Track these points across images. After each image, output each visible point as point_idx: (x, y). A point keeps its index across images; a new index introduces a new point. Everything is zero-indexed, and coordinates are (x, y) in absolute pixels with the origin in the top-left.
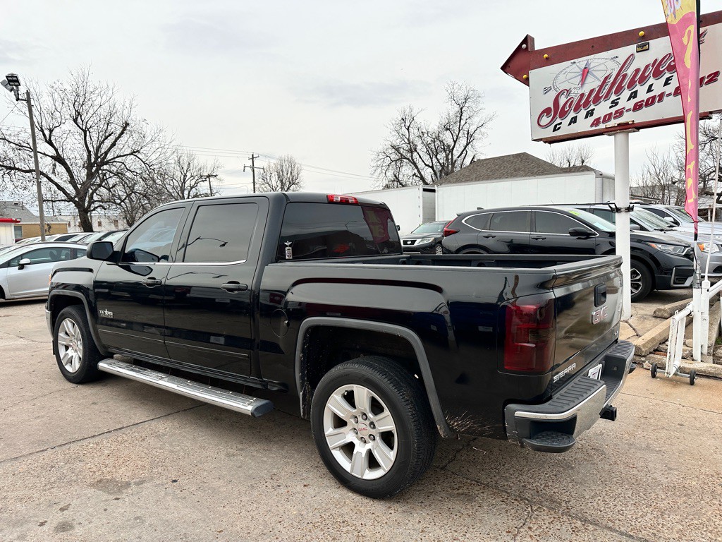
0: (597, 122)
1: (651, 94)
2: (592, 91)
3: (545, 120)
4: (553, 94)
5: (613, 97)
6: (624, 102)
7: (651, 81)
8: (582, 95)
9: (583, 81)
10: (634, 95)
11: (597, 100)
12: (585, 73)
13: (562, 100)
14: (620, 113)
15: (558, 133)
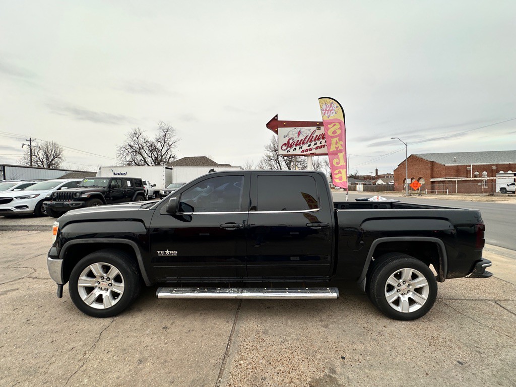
0: (303, 151)
1: (321, 145)
2: (302, 140)
3: (284, 148)
4: (288, 139)
5: (309, 143)
6: (312, 146)
7: (321, 140)
8: (298, 141)
9: (299, 136)
10: (316, 144)
11: (303, 143)
12: (299, 133)
13: (291, 141)
14: (311, 149)
15: (288, 153)
